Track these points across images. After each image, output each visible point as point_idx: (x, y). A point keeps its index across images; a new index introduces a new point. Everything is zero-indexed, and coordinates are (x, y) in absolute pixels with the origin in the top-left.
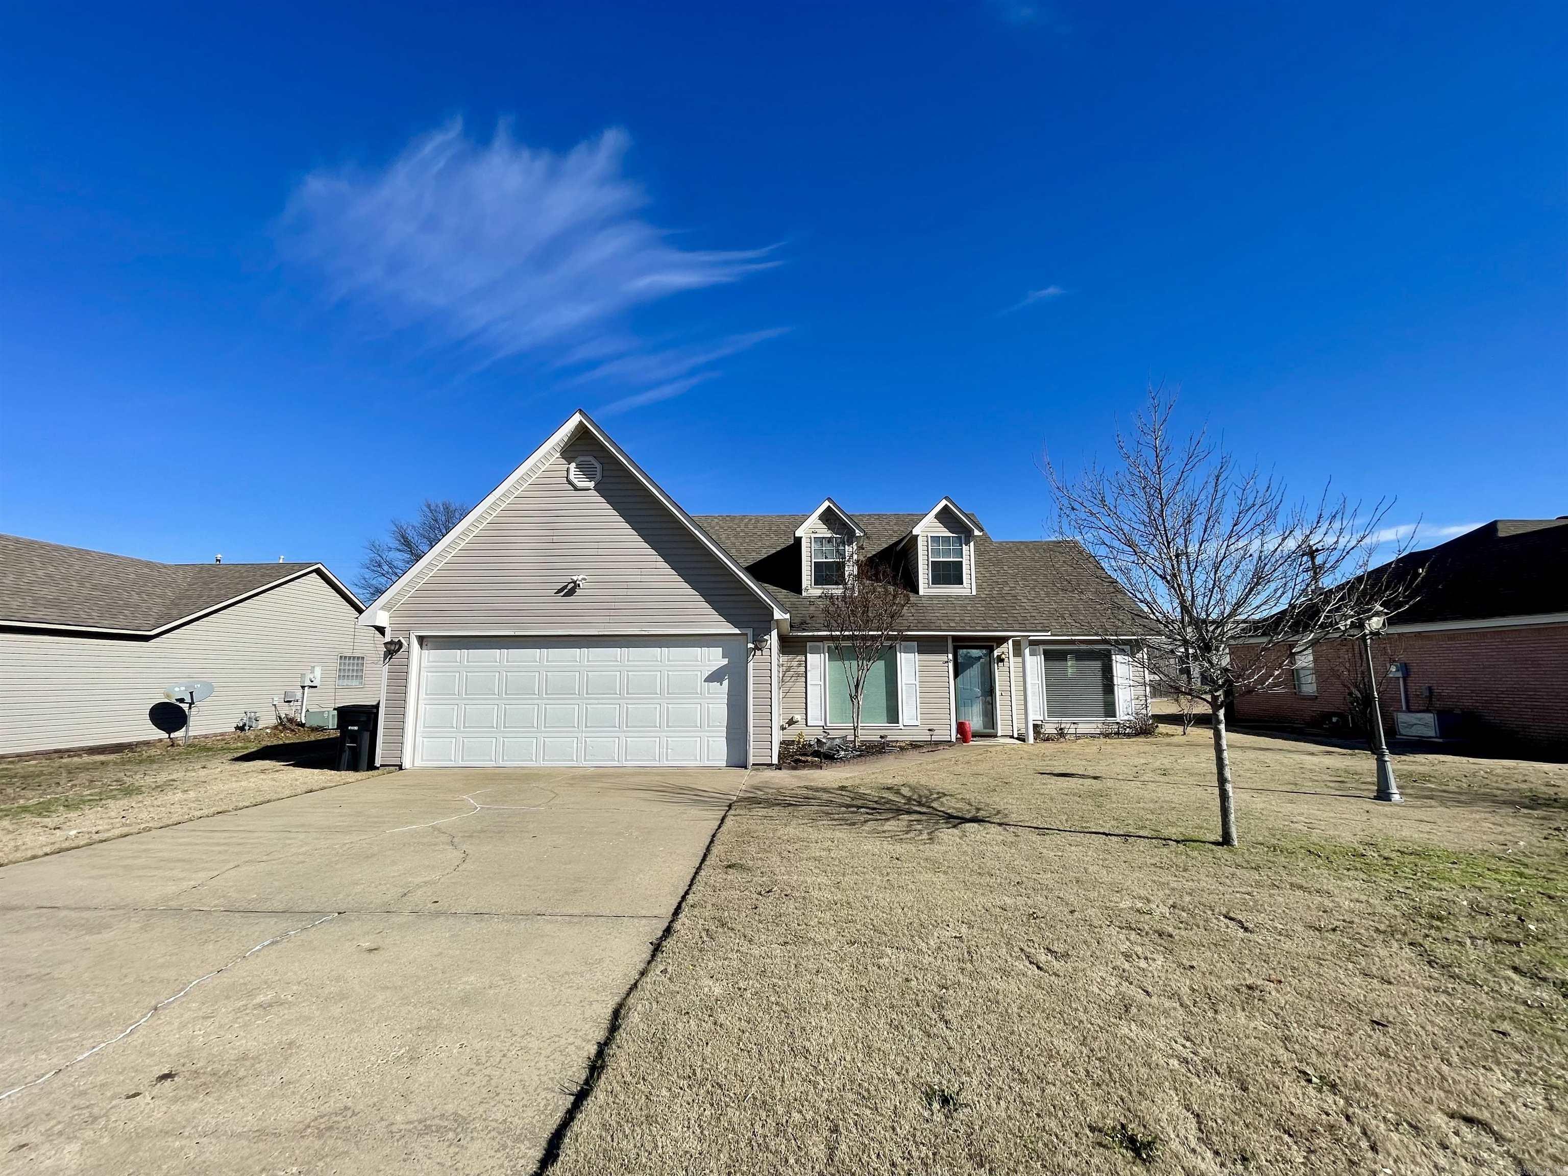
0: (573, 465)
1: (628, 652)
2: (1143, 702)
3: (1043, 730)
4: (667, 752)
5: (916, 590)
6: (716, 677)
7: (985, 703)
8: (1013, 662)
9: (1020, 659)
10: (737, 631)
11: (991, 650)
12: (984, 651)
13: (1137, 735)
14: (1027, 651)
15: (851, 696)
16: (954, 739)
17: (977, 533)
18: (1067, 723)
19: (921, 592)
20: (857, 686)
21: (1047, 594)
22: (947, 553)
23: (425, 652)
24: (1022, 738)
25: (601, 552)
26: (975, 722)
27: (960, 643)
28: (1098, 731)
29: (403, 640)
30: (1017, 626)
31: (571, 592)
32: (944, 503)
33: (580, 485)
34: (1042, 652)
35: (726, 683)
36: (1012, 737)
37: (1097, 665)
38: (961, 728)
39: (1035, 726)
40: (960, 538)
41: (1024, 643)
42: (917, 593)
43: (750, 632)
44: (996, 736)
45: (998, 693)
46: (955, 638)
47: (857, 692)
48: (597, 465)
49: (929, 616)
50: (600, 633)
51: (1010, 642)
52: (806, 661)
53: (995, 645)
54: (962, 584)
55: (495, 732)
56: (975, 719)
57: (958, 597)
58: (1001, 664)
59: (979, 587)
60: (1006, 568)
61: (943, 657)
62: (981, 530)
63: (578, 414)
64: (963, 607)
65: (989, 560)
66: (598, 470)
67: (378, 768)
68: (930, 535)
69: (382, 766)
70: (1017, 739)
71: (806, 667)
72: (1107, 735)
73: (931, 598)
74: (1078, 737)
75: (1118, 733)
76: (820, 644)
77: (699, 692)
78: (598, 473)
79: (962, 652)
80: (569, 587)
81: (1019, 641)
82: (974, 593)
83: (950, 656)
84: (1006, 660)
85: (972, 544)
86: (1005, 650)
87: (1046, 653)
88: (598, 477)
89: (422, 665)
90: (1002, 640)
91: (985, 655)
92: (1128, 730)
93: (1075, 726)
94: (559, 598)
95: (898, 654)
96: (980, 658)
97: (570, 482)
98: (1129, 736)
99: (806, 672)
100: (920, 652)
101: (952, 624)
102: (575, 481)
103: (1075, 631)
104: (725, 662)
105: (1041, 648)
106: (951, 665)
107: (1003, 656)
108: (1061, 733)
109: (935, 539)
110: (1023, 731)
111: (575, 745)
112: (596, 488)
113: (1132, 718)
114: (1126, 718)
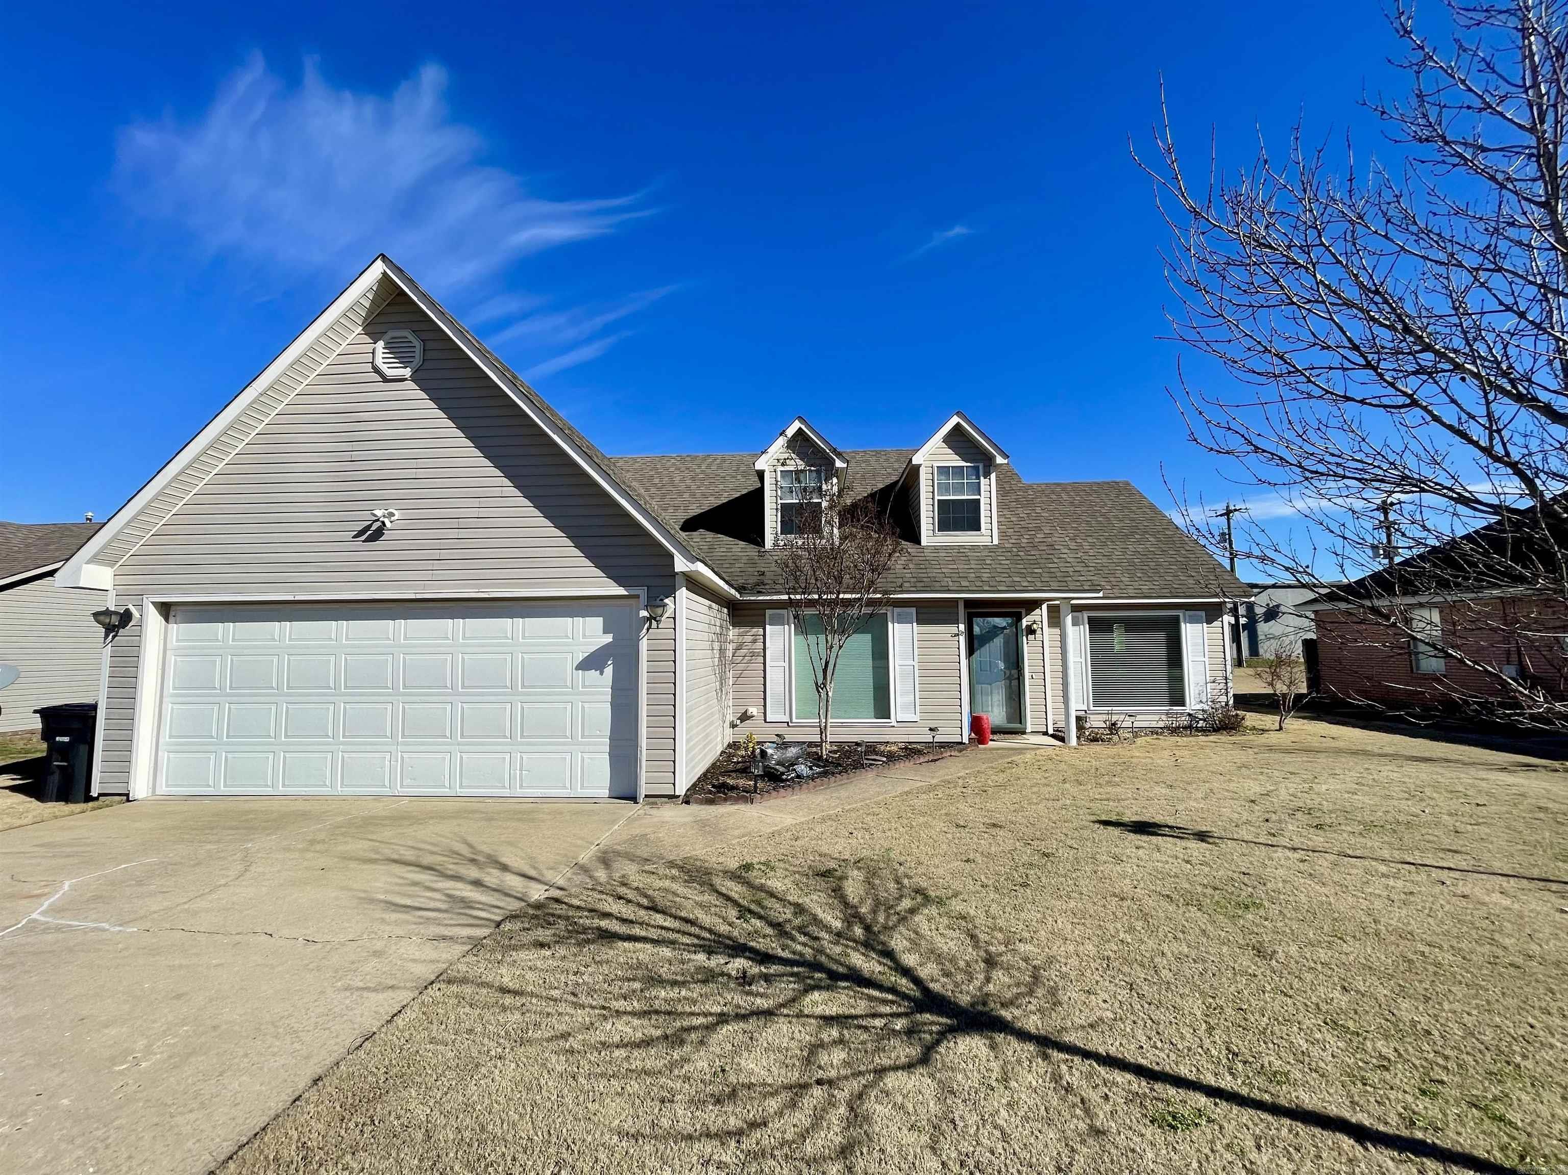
0: (381, 344)
1: (464, 624)
2: (1222, 686)
3: (1088, 725)
4: (521, 775)
5: (916, 540)
6: (592, 662)
7: (1009, 688)
8: (1048, 634)
9: (1057, 631)
10: (622, 591)
11: (1019, 618)
12: (1009, 620)
13: (1216, 730)
14: (1069, 619)
15: (817, 684)
16: (965, 740)
17: (1000, 460)
18: (1120, 714)
19: (924, 541)
20: (825, 671)
21: (1093, 545)
22: (959, 489)
23: (173, 627)
24: (1059, 736)
25: (421, 473)
26: (996, 714)
27: (975, 609)
28: (1161, 724)
29: (133, 610)
30: (1054, 585)
31: (378, 534)
32: (955, 420)
33: (390, 373)
34: (1086, 620)
35: (609, 671)
36: (1046, 733)
37: (1161, 636)
38: (976, 724)
39: (1078, 719)
40: (976, 469)
41: (1065, 608)
42: (919, 543)
43: (642, 592)
44: (1024, 733)
45: (1027, 675)
46: (968, 603)
47: (825, 678)
48: (417, 343)
49: (933, 573)
50: (419, 596)
51: (1044, 607)
52: (764, 636)
53: (1023, 611)
54: (979, 529)
55: (271, 744)
56: (996, 710)
57: (974, 548)
58: (1031, 637)
59: (1003, 534)
60: (1038, 510)
61: (953, 629)
62: (1006, 456)
63: (379, 263)
64: (981, 560)
65: (1017, 500)
66: (417, 350)
67: (97, 799)
68: (936, 464)
69: (100, 795)
70: (1053, 736)
71: (764, 643)
72: (1174, 731)
73: (936, 549)
74: (1136, 733)
75: (1189, 727)
76: (784, 612)
77: (569, 684)
78: (417, 355)
79: (978, 621)
80: (373, 528)
81: (1058, 606)
82: (996, 542)
83: (962, 627)
84: (1039, 632)
85: (993, 476)
86: (1038, 618)
87: (1091, 621)
88: (417, 361)
89: (169, 646)
90: (1034, 604)
91: (1010, 625)
92: (1201, 724)
93: (1132, 719)
94: (359, 544)
95: (890, 625)
96: (1004, 628)
97: (377, 370)
98: (1204, 731)
99: (764, 649)
100: (919, 622)
101: (964, 584)
102: (384, 368)
103: (1131, 592)
104: (609, 638)
105: (1086, 615)
106: (962, 639)
107: (1035, 626)
108: (1113, 727)
109: (943, 470)
110: (1061, 724)
111: (387, 763)
112: (414, 379)
113: (1207, 708)
114: (1199, 707)
